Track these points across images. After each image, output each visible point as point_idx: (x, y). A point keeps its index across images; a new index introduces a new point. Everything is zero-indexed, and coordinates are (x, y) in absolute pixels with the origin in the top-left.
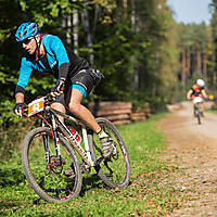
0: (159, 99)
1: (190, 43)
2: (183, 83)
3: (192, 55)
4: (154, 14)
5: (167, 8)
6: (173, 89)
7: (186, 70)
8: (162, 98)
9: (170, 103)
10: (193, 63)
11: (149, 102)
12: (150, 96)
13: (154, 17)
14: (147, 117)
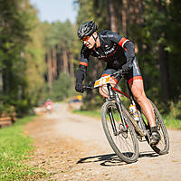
0: (25, 102)
3: (58, 55)
4: (17, 14)
5: (31, 7)
6: (40, 91)
7: (52, 70)
8: (29, 101)
9: (37, 106)
10: (59, 63)
11: (14, 105)
12: (16, 99)
13: (16, 17)
14: (13, 121)
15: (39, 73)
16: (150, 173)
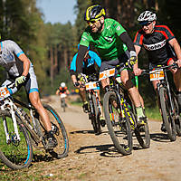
1: (57, 42)
2: (51, 78)
3: (59, 53)
4: (24, 16)
5: (36, 10)
6: (43, 84)
15: (42, 68)
16: (138, 159)
